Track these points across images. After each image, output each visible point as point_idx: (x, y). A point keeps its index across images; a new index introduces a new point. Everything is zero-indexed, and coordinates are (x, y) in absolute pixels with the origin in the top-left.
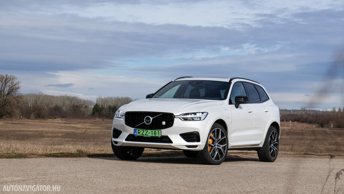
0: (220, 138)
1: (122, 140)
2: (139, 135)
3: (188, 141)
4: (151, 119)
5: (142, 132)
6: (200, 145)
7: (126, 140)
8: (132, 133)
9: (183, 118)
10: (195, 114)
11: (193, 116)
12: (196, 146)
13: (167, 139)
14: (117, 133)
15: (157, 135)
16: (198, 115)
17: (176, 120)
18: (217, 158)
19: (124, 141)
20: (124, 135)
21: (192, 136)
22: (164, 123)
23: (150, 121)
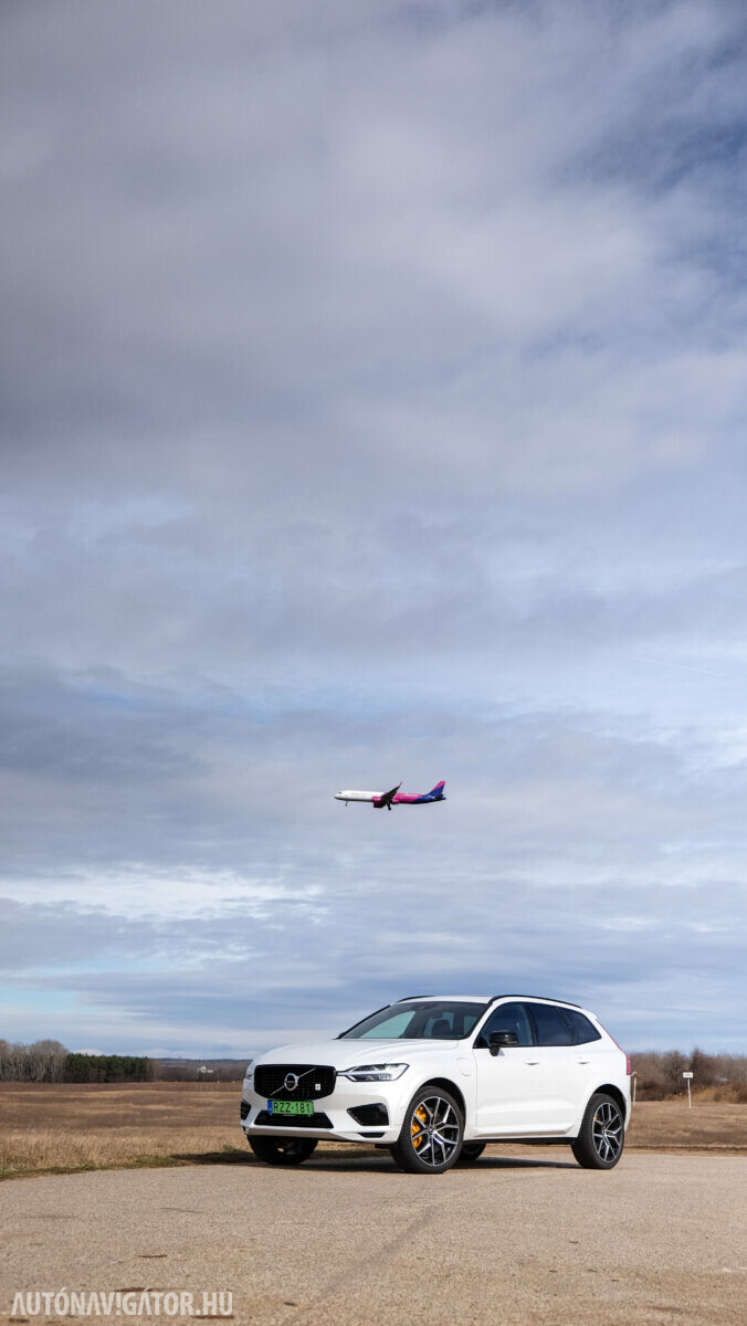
1: (251, 1123)
3: (364, 1123)
4: (296, 1078)
5: (280, 1106)
6: (391, 1132)
8: (266, 1108)
9: (354, 1076)
10: (382, 1067)
11: (377, 1071)
12: (380, 1134)
13: (321, 1120)
14: (245, 1109)
15: (306, 1112)
16: (388, 1070)
17: (340, 1082)
19: (252, 1125)
20: (254, 1114)
21: (371, 1114)
22: (318, 1087)
23: (293, 1085)
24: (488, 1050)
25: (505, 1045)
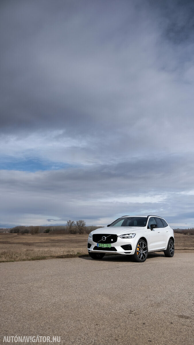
0: (143, 247)
1: (92, 249)
2: (100, 247)
3: (125, 249)
4: (106, 238)
5: (101, 245)
7: (93, 249)
9: (122, 237)
10: (129, 234)
13: (114, 249)
15: (109, 247)
18: (142, 258)
22: (112, 240)
23: (105, 239)
24: (150, 229)
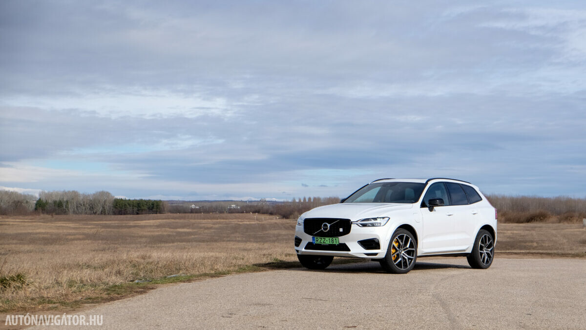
2: (317, 243)
3: (366, 248)
4: (329, 225)
5: (319, 240)
6: (382, 253)
8: (311, 241)
9: (361, 224)
10: (375, 219)
11: (373, 221)
12: (376, 254)
13: (344, 247)
14: (298, 241)
15: (335, 243)
16: (379, 221)
17: (354, 227)
19: (303, 250)
20: (304, 244)
21: (371, 244)
22: (341, 230)
23: (327, 228)
24: (428, 208)
25: (437, 205)
